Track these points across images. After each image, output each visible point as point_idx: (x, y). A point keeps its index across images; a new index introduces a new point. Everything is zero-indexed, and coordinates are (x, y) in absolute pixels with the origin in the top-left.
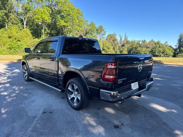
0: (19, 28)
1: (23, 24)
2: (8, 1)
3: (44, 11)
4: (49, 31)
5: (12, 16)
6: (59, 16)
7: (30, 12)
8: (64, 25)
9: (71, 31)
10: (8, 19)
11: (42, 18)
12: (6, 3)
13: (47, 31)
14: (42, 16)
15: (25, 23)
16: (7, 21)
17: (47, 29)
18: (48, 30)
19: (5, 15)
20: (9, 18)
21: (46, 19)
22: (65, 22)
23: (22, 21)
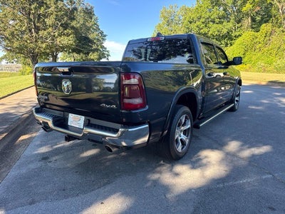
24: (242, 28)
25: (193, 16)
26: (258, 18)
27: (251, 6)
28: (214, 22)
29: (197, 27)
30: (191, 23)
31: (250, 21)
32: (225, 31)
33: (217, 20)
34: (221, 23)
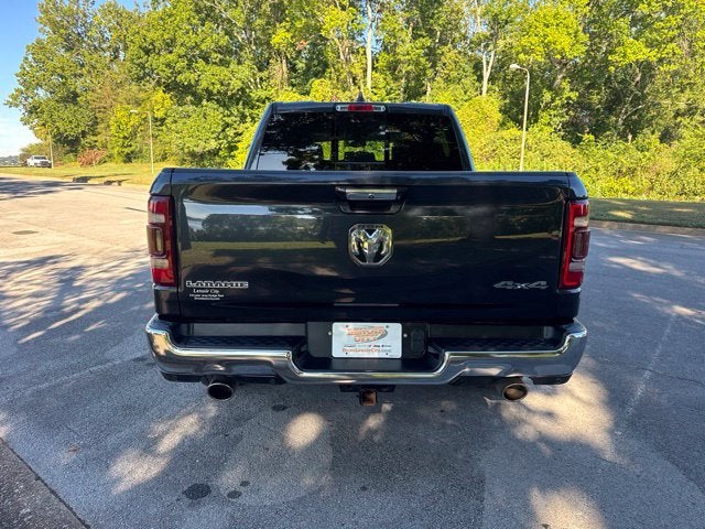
0: (465, 93)
1: (480, 78)
2: (441, 4)
3: (555, 16)
4: (574, 95)
5: (449, 54)
6: (623, 23)
7: (508, 27)
8: (641, 57)
9: (686, 82)
10: (434, 66)
11: (547, 46)
12: (433, 14)
13: (567, 94)
14: (545, 36)
15: (486, 75)
16: (430, 73)
17: (568, 87)
18: (572, 90)
19: (426, 54)
20: (439, 64)
21: (559, 47)
22: (650, 44)
23: (478, 67)
24: (272, 81)
25: (151, 35)
26: (301, 65)
27: (289, 35)
28: (206, 60)
29: (168, 65)
30: (147, 52)
31: (285, 69)
32: (236, 84)
33: (216, 57)
34: (223, 63)
